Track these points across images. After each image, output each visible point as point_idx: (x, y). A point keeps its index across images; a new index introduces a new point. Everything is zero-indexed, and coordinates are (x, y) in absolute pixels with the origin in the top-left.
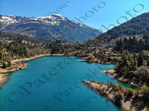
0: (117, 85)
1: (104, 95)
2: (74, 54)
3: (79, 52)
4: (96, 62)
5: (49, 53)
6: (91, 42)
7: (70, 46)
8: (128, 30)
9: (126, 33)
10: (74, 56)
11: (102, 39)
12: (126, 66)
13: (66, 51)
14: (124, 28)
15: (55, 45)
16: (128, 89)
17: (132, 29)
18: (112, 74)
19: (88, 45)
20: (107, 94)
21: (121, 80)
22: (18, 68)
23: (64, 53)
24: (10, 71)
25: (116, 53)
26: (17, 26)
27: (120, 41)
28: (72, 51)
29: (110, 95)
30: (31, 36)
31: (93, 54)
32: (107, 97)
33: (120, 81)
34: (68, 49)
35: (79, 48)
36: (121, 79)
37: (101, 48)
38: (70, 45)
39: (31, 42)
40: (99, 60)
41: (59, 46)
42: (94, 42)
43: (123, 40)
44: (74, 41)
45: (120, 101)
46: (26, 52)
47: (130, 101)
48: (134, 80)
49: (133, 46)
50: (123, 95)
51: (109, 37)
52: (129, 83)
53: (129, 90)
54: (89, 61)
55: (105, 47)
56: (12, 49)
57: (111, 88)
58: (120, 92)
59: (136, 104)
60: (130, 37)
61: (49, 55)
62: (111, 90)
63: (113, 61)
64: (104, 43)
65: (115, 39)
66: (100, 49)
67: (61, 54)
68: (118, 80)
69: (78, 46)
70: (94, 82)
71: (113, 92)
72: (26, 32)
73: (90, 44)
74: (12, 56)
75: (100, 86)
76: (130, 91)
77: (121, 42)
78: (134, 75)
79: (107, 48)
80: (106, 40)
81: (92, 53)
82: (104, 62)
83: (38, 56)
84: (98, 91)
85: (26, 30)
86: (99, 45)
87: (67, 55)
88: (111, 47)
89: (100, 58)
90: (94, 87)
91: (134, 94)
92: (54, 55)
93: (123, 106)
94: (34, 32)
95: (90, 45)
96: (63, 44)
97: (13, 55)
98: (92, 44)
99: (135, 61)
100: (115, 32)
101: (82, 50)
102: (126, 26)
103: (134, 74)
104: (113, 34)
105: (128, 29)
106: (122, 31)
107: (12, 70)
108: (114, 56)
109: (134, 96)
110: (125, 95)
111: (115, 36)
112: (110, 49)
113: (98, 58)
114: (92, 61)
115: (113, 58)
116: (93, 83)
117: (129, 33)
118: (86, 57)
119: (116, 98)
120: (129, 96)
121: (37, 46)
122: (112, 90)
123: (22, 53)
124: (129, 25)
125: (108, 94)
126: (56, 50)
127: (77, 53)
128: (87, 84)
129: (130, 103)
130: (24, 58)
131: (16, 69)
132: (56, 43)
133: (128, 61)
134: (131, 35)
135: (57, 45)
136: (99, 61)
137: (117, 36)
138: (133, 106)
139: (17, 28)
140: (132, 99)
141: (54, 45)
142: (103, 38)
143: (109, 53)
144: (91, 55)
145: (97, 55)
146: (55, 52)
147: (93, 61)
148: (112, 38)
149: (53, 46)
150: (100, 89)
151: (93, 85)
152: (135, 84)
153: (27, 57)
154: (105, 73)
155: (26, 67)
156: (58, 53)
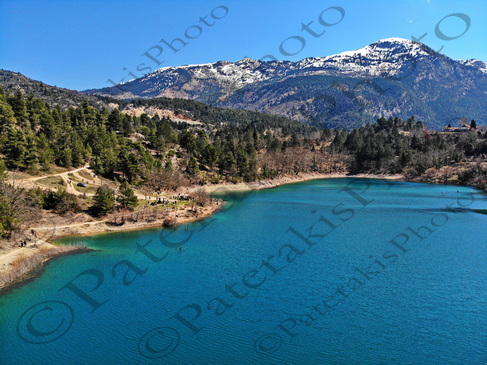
2: (455, 178)
5: (341, 170)
7: (437, 142)
10: (454, 183)
13: (414, 161)
15: (371, 135)
23: (406, 170)
24: (117, 229)
26: (259, 90)
28: (446, 162)
30: (298, 117)
34: (425, 151)
38: (438, 138)
41: (388, 141)
44: (460, 122)
61: (343, 175)
67: (392, 173)
69: (478, 140)
72: (284, 104)
83: (296, 180)
85: (283, 101)
87: (419, 174)
92: (361, 176)
94: (308, 104)
96: (406, 133)
121: (301, 142)
123: (230, 163)
126: (370, 159)
130: (235, 183)
131: (149, 225)
132: (377, 130)
139: (260, 96)
141: (365, 139)
146: (365, 163)
149: (360, 143)
153: (247, 180)
156: (378, 167)
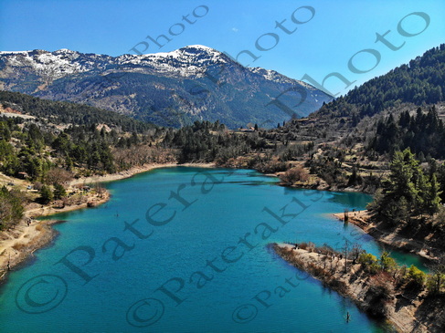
0: (375, 258)
1: (334, 286)
2: (246, 164)
3: (262, 155)
4: (314, 187)
5: (172, 161)
6: (297, 127)
7: (234, 139)
8: (413, 89)
9: (408, 97)
10: (245, 168)
11: (332, 117)
12: (403, 200)
13: (221, 154)
14: (401, 83)
15: (192, 135)
16: (409, 269)
17: (425, 83)
18: (362, 225)
19: (290, 135)
20: (344, 283)
21: (390, 243)
22: (85, 204)
23: (216, 160)
24: (61, 210)
25: (376, 160)
26: (83, 82)
27: (389, 122)
28: (240, 154)
29: (351, 286)
30: (122, 109)
31: (303, 162)
32: (343, 292)
33: (386, 245)
34: (227, 147)
35: (261, 146)
36: (389, 239)
37: (329, 143)
38: (235, 137)
39: (123, 129)
40: (324, 180)
41: (203, 138)
42: (307, 126)
43: (397, 118)
44: (248, 125)
45: (383, 306)
46: (107, 157)
47: (414, 305)
48: (430, 243)
49: (431, 137)
50: (391, 286)
51: (355, 109)
52: (414, 253)
53: (411, 272)
54: (290, 183)
55: (343, 142)
56: (68, 147)
57: (357, 266)
58: (382, 278)
59: (430, 315)
60: (419, 111)
61: (174, 165)
62: (357, 273)
63: (367, 184)
64: (339, 128)
65: (372, 115)
66: (327, 148)
67: (207, 162)
68: (379, 242)
69: (259, 139)
70: (304, 247)
71: (363, 277)
72: (108, 98)
73: (294, 131)
74: (67, 169)
75: (324, 259)
76: (414, 277)
77: (393, 126)
78: (430, 228)
79: (349, 143)
80: (345, 119)
81: (302, 160)
82: (339, 187)
83: (143, 170)
84: (316, 275)
85: (107, 94)
86: (324, 136)
87: (224, 165)
88: (359, 141)
89: (326, 175)
90: (304, 261)
91: (425, 283)
92: (187, 165)
93: (392, 320)
94: (131, 99)
95: (295, 135)
96: (214, 133)
97: (69, 165)
98: (302, 132)
99: (433, 184)
100: (372, 96)
101: (270, 150)
102: (406, 76)
103: (431, 223)
104: (368, 102)
105: (415, 85)
106: (396, 91)
107: (67, 209)
108: (370, 167)
109: (426, 290)
110: (398, 287)
111: (372, 107)
112: (359, 146)
113: (320, 176)
114: (302, 185)
115: (368, 175)
116: (301, 251)
117: (415, 97)
118: (284, 173)
119: (370, 298)
120: (410, 289)
121: (141, 139)
122: (359, 271)
123: (96, 161)
124: (418, 73)
125: (348, 285)
126: (192, 152)
127: (256, 160)
128: (284, 252)
129: (412, 313)
130: (102, 175)
131: (79, 207)
132: (195, 130)
133: (411, 184)
134: (424, 102)
135: (197, 136)
136: (323, 184)
137: (379, 107)
138: (424, 320)
139: (83, 88)
140: (420, 299)
141: (188, 137)
142: (336, 113)
143: (355, 159)
144: (298, 164)
145: (318, 165)
146: (189, 155)
147: (305, 184)
148: (363, 114)
149: (184, 141)
150: (322, 267)
151: (302, 256)
152: (432, 254)
153: (110, 172)
154: (341, 220)
155: (107, 201)
156: (198, 158)
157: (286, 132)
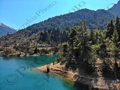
4: (19, 55)
6: (9, 36)
11: (22, 34)
14: (43, 25)
19: (6, 39)
25: (43, 44)
27: (45, 32)
40: (23, 52)
42: (13, 36)
49: (59, 36)
51: (30, 32)
64: (25, 37)
65: (36, 33)
80: (27, 34)
81: (12, 46)
86: (20, 39)
95: (9, 38)
98: (11, 38)
100: (35, 28)
106: (42, 27)
108: (41, 46)
112: (33, 41)
113: (20, 51)
115: (42, 49)
136: (23, 54)
143: (34, 44)
144: (11, 48)
145: (19, 47)
147: (14, 54)
157: (5, 38)
